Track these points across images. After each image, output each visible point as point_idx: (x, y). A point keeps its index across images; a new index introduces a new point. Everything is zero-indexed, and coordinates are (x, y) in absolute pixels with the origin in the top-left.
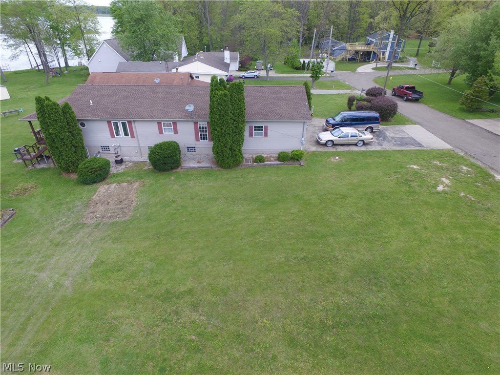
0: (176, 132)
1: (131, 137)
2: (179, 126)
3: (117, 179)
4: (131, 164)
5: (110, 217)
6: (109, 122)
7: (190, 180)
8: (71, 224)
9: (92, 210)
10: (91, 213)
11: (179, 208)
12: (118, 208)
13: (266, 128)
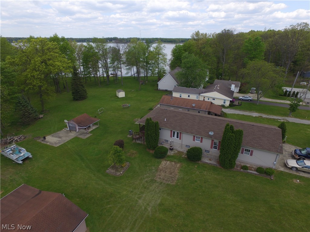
0: (201, 142)
1: (179, 139)
2: (204, 140)
3: (170, 159)
4: (176, 151)
5: (167, 180)
6: (171, 131)
7: (205, 170)
8: (150, 178)
9: (159, 173)
10: (159, 175)
11: (198, 186)
12: (170, 177)
13: (252, 152)
